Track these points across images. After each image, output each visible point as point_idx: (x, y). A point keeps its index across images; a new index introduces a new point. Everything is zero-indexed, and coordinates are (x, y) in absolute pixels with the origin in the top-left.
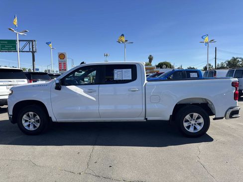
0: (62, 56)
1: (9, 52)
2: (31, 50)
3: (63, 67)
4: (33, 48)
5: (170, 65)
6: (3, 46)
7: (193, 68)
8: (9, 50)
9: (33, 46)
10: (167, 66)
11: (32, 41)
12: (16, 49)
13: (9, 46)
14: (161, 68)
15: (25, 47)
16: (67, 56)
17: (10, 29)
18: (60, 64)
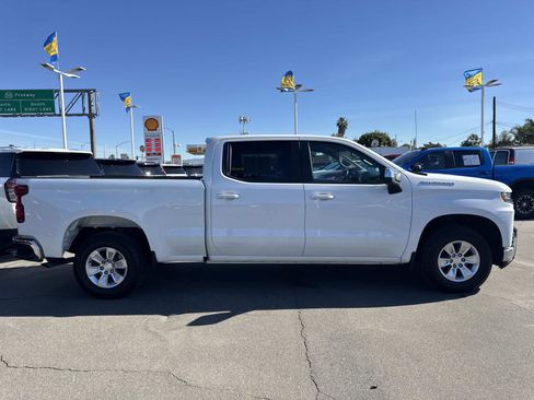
0: (151, 124)
1: (39, 116)
2: (87, 112)
3: (153, 147)
4: (90, 107)
5: (388, 139)
6: (27, 104)
7: (438, 145)
8: (39, 113)
9: (90, 102)
10: (380, 141)
11: (88, 91)
12: (53, 110)
13: (39, 103)
14: (368, 146)
15: (72, 104)
16: (163, 124)
17: (45, 66)
18: (147, 140)
